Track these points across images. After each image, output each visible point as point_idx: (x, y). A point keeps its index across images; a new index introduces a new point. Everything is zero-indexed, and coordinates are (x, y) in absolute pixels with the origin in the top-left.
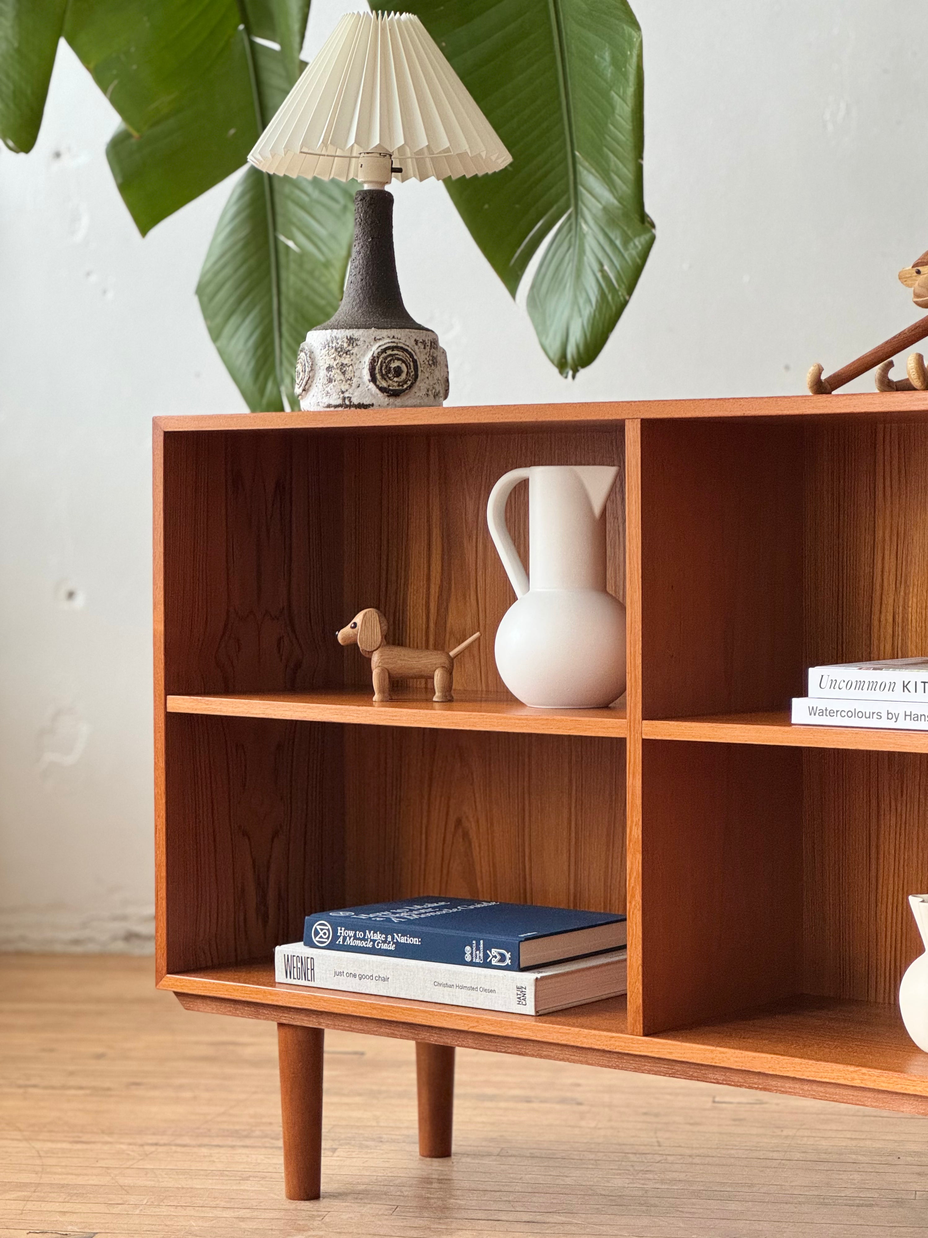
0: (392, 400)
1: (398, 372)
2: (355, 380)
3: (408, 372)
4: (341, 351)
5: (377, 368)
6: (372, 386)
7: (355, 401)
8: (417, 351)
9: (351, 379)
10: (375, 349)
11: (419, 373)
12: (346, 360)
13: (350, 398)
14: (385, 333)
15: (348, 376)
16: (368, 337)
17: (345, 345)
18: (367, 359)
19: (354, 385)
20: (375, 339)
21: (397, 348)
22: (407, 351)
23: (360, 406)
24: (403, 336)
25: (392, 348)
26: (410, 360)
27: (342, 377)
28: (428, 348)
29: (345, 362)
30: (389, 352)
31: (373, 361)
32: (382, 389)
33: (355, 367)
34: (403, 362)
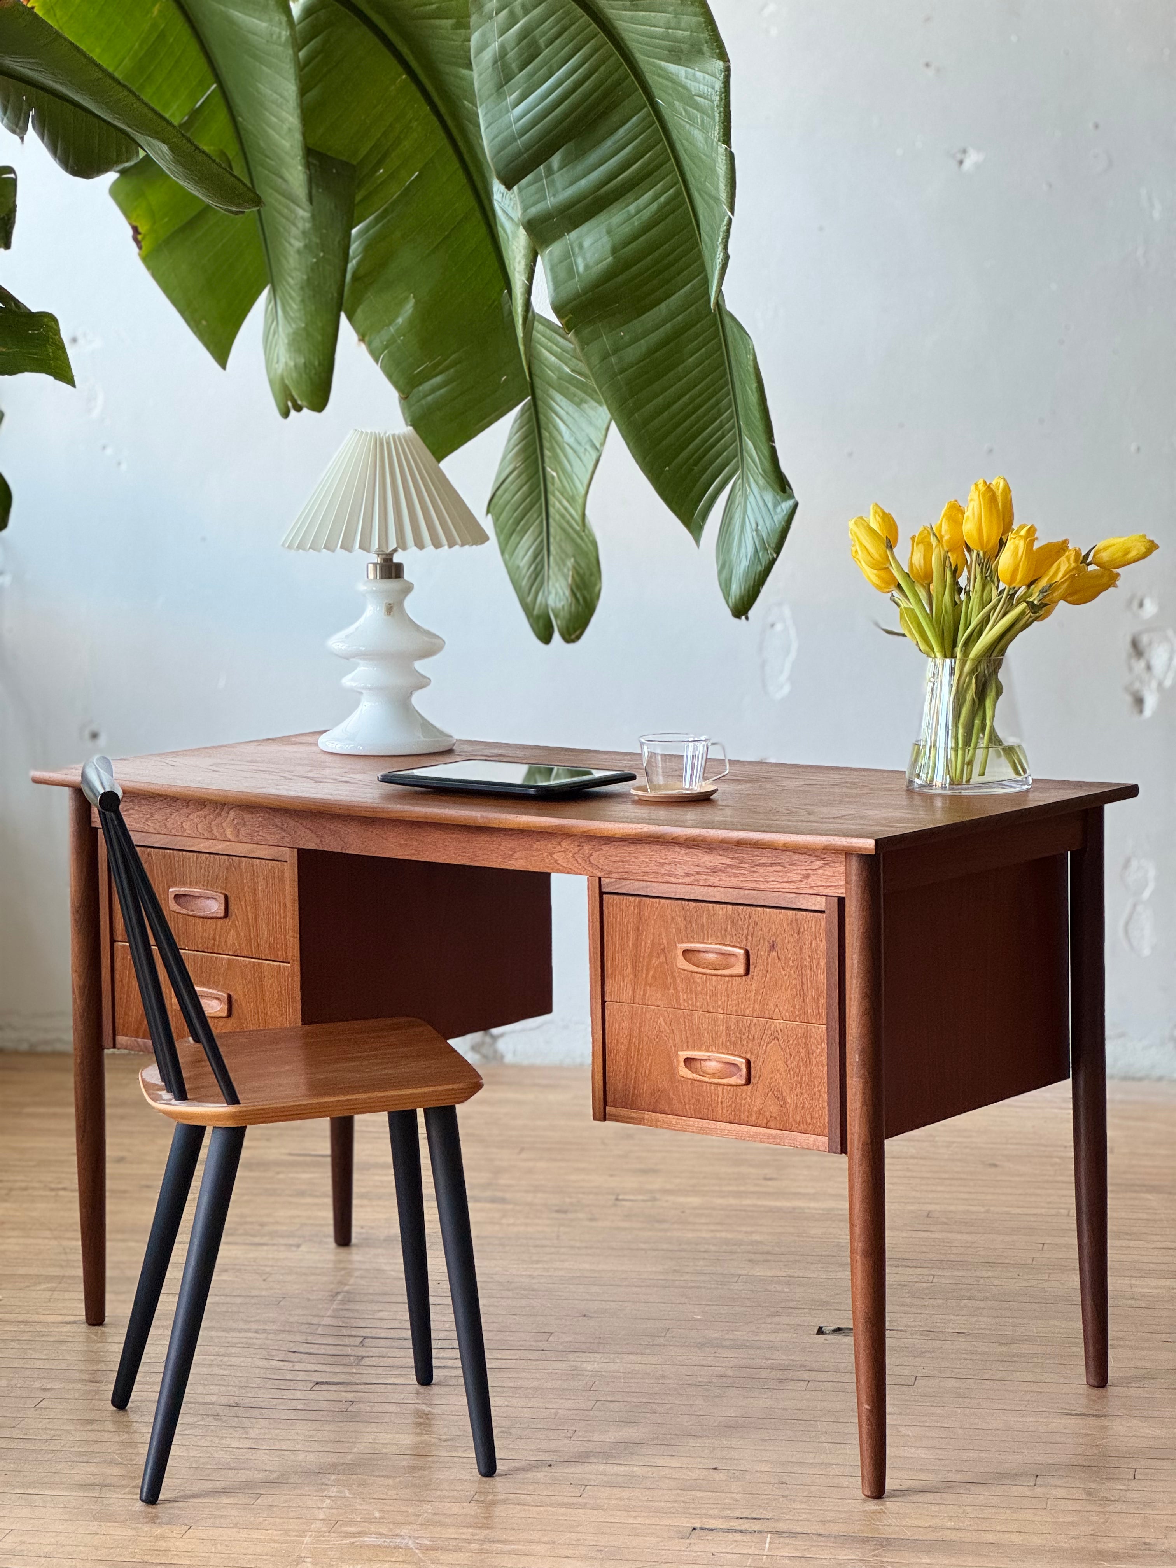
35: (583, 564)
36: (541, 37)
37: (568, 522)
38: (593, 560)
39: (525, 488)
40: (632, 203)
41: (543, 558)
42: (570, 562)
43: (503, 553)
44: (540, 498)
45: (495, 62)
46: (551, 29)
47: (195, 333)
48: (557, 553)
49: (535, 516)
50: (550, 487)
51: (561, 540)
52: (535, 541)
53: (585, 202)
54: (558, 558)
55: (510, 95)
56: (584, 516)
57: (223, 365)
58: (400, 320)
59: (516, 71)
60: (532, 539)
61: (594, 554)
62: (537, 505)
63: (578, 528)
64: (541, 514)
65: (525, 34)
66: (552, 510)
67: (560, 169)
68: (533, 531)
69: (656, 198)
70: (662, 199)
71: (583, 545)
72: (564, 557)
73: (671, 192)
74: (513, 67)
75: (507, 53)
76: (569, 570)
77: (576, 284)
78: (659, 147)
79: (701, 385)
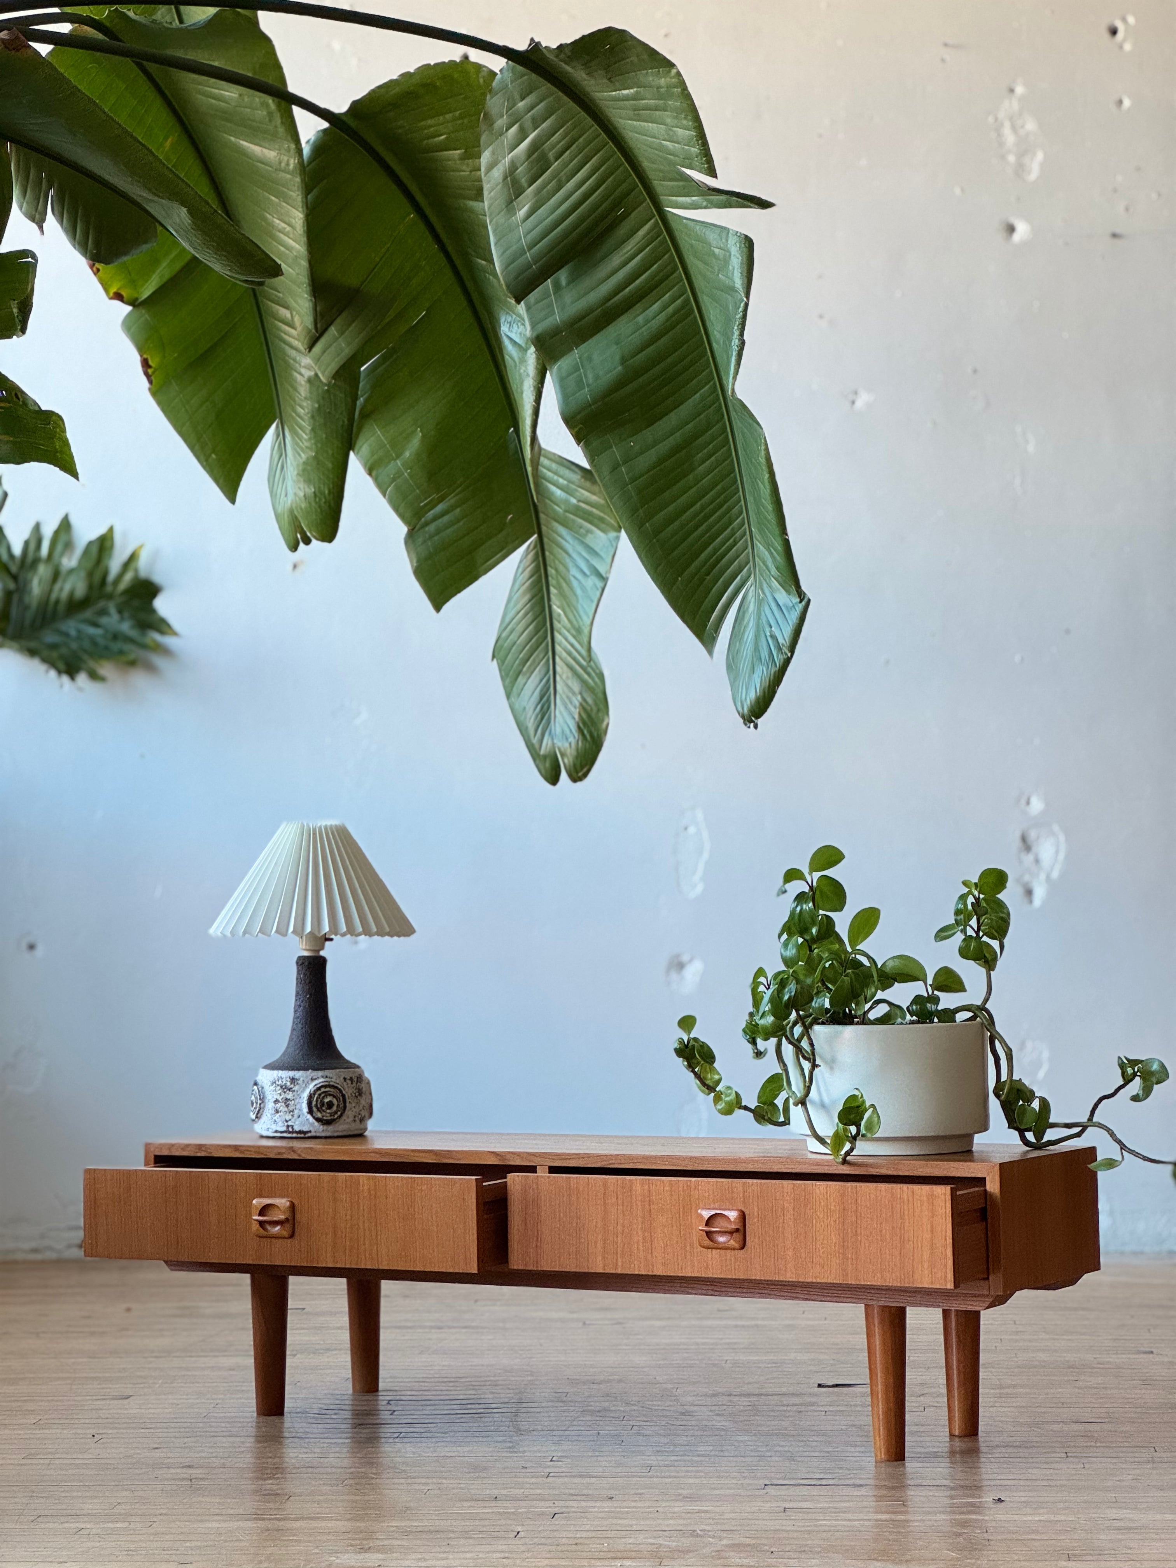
0: (325, 1127)
1: (330, 1105)
2: (296, 1112)
3: (338, 1106)
4: (285, 1088)
5: (314, 1103)
6: (309, 1116)
7: (297, 1128)
8: (346, 1087)
9: (293, 1111)
10: (311, 1087)
11: (348, 1104)
12: (289, 1095)
13: (292, 1126)
14: (320, 1073)
15: (291, 1108)
16: (307, 1077)
17: (289, 1084)
18: (305, 1095)
19: (296, 1116)
20: (312, 1080)
21: (329, 1086)
22: (337, 1088)
23: (300, 1132)
24: (334, 1076)
25: (325, 1086)
26: (339, 1095)
27: (286, 1109)
28: (354, 1084)
29: (289, 1097)
30: (323, 1090)
31: (311, 1097)
32: (317, 1120)
33: (297, 1101)
34: (334, 1097)
35: (590, 700)
36: (551, 150)
37: (574, 659)
38: (600, 695)
39: (531, 627)
40: (641, 313)
41: (549, 697)
42: (577, 700)
43: (508, 696)
44: (546, 637)
45: (505, 178)
46: (560, 141)
47: (204, 468)
48: (564, 692)
49: (541, 656)
50: (556, 624)
51: (568, 678)
52: (541, 680)
53: (595, 313)
54: (564, 697)
55: (519, 210)
56: (589, 649)
57: (233, 501)
58: (407, 454)
59: (525, 185)
60: (538, 679)
61: (601, 687)
62: (544, 645)
63: (584, 663)
64: (547, 653)
65: (534, 148)
66: (558, 648)
67: (568, 284)
68: (540, 671)
69: (665, 308)
70: (671, 309)
71: (590, 681)
72: (570, 695)
73: (679, 301)
74: (524, 181)
75: (517, 169)
76: (575, 707)
77: (586, 394)
78: (666, 256)
79: (712, 493)
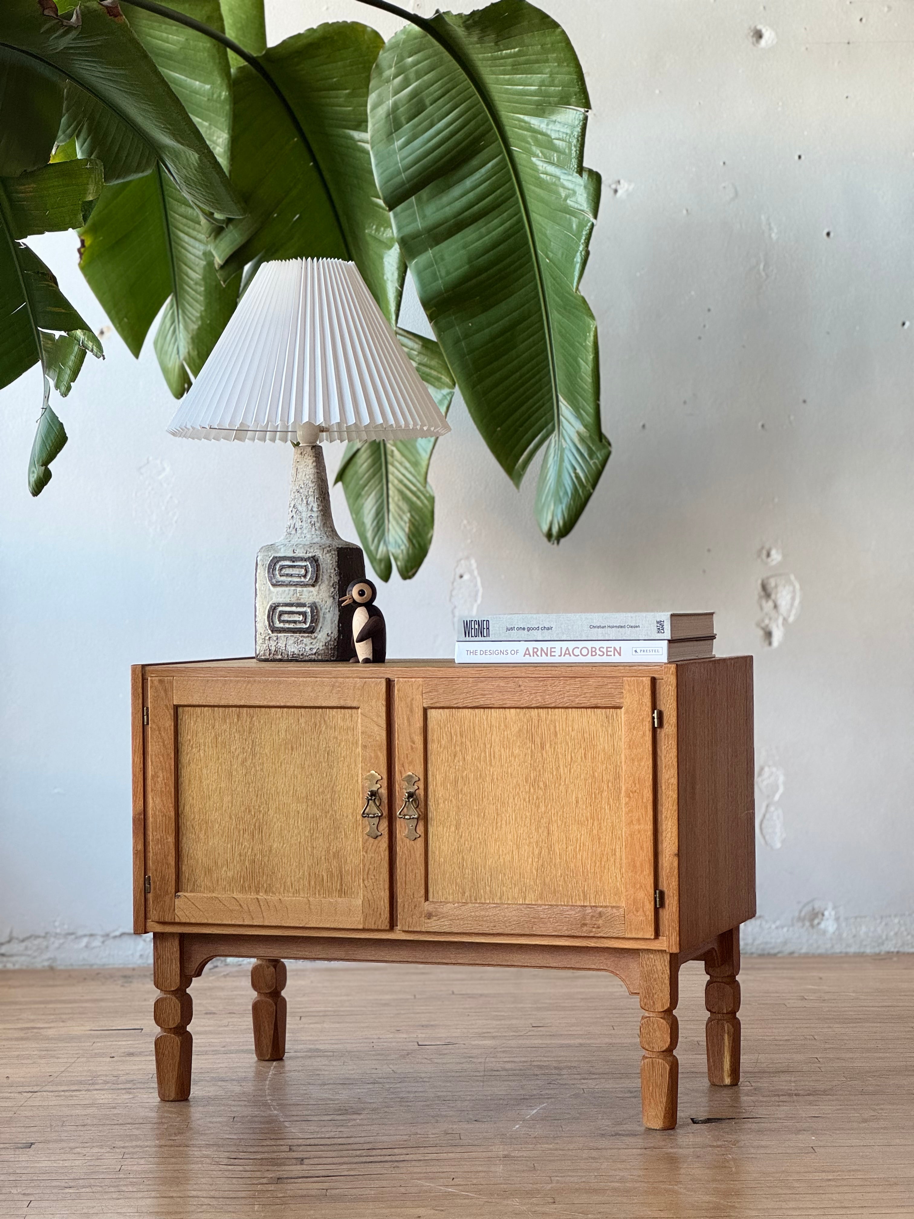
35: (417, 518)
36: (427, 97)
37: (408, 488)
38: (428, 515)
39: (369, 461)
40: (486, 225)
41: (383, 514)
42: (407, 517)
44: (381, 468)
45: (388, 115)
46: (437, 91)
48: (395, 511)
49: (377, 482)
50: (390, 458)
51: (399, 500)
52: (377, 500)
53: (448, 224)
54: (395, 514)
55: (397, 141)
56: (426, 475)
57: (137, 356)
59: (404, 122)
60: (374, 500)
61: (431, 511)
62: (379, 474)
63: (414, 489)
64: (382, 480)
65: (415, 94)
66: (391, 477)
67: (429, 200)
68: (376, 493)
69: (504, 222)
70: (507, 224)
71: (419, 503)
72: (401, 513)
73: (515, 218)
74: (403, 119)
75: (398, 109)
76: (405, 523)
77: (440, 284)
78: (508, 185)
79: (529, 365)
